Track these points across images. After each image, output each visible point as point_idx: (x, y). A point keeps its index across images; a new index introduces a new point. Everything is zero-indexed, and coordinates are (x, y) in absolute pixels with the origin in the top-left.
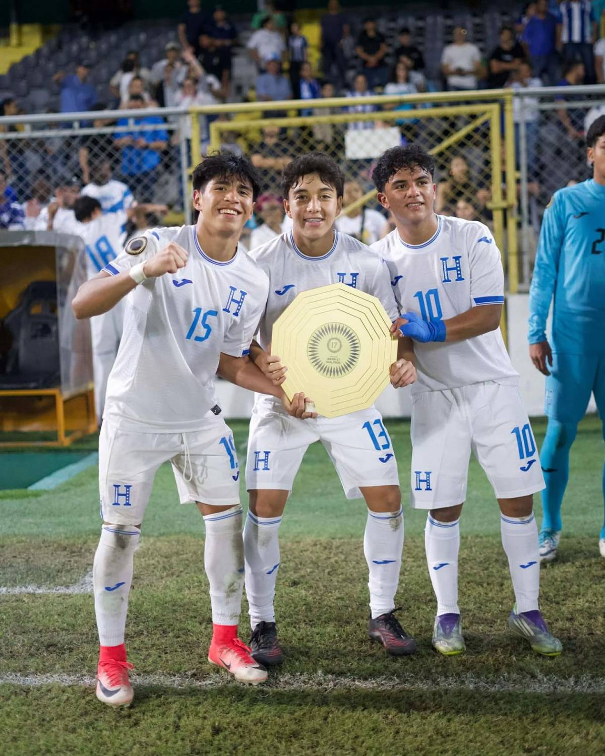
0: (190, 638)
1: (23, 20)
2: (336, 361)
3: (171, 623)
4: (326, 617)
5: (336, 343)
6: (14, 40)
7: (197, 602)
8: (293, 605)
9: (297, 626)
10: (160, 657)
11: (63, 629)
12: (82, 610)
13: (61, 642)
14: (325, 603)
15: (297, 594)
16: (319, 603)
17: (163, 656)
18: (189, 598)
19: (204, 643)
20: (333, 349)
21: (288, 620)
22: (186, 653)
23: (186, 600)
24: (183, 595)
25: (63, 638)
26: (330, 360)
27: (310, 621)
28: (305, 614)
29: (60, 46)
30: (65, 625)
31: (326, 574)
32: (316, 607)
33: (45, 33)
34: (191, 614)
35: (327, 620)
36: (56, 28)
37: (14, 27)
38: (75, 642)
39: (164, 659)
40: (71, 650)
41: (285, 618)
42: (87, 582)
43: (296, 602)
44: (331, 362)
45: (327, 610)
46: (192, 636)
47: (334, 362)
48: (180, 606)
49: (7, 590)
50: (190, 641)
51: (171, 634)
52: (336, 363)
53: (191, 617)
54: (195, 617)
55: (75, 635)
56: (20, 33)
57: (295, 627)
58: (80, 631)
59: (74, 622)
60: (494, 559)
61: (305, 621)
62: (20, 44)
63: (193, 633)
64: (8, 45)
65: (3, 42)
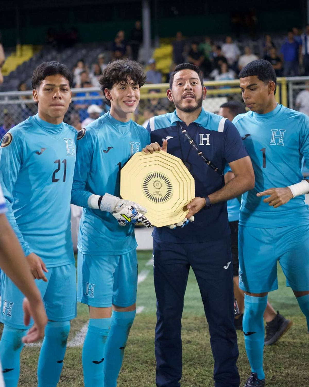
0: (138, 373)
1: (24, 42)
2: (159, 194)
3: (126, 364)
4: (210, 361)
5: (159, 184)
6: (18, 53)
7: (138, 352)
8: (190, 354)
9: (195, 366)
10: (123, 383)
11: (68, 367)
12: (76, 356)
13: (68, 374)
14: (208, 353)
15: (191, 348)
16: (205, 353)
17: (125, 383)
18: (133, 350)
19: (145, 376)
20: (157, 187)
21: (190, 363)
22: (137, 381)
23: (132, 351)
24: (130, 348)
25: (68, 372)
26: (156, 193)
27: (201, 363)
28: (198, 359)
29: (42, 56)
30: (68, 365)
31: (205, 336)
32: (203, 355)
33: (34, 50)
34: (136, 359)
35: (210, 363)
37: (18, 47)
38: (75, 375)
39: (125, 385)
40: (74, 379)
41: (188, 362)
42: (76, 340)
43: (192, 352)
44: (156, 195)
45: (209, 357)
46: (138, 372)
47: (158, 195)
48: (129, 354)
49: (34, 344)
50: (138, 374)
51: (127, 371)
53: (136, 361)
54: (139, 361)
55: (75, 371)
56: (22, 50)
57: (194, 367)
58: (77, 368)
59: (73, 363)
60: (294, 329)
61: (198, 363)
62: (21, 55)
63: (139, 370)
64: (15, 55)
65: (12, 54)
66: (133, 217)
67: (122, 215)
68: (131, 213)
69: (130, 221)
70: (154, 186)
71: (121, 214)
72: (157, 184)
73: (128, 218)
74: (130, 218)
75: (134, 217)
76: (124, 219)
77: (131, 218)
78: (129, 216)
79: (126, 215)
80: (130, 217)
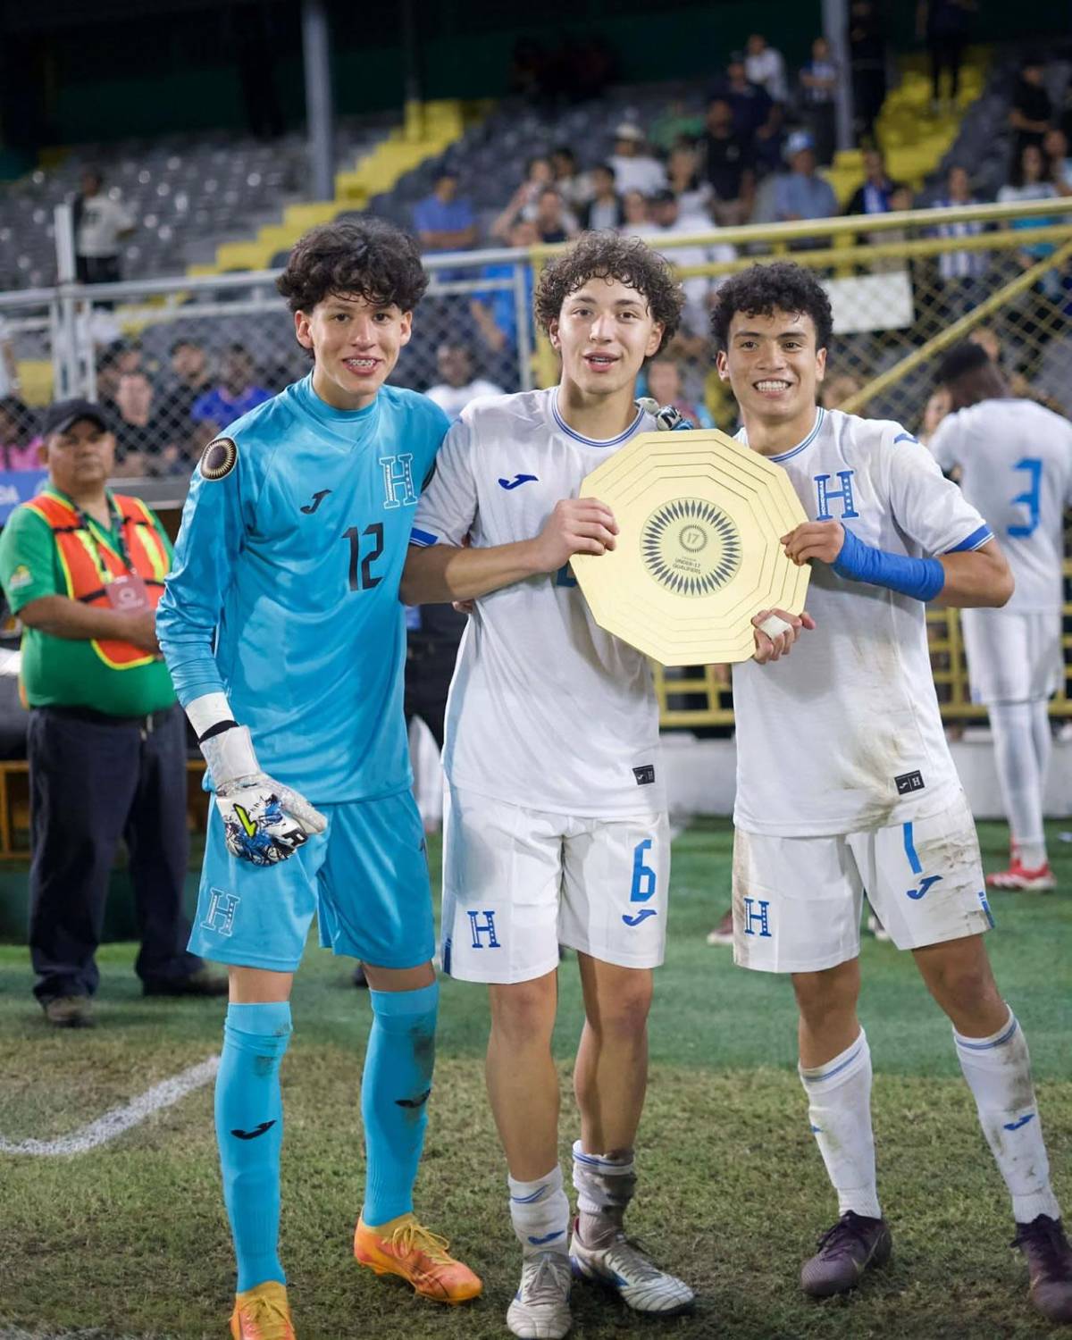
1: (429, 94)
2: (692, 567)
5: (697, 536)
6: (413, 129)
20: (689, 545)
26: (680, 563)
29: (489, 136)
33: (468, 115)
36: (487, 105)
37: (412, 108)
44: (682, 567)
47: (688, 569)
52: (692, 570)
56: (424, 118)
62: (424, 137)
64: (403, 138)
65: (394, 134)
66: (263, 825)
67: (238, 809)
68: (262, 809)
69: (251, 834)
70: (682, 543)
71: (235, 805)
72: (693, 538)
73: (250, 823)
74: (254, 825)
75: (267, 825)
76: (238, 822)
77: (257, 826)
78: (253, 817)
79: (248, 810)
80: (255, 822)
